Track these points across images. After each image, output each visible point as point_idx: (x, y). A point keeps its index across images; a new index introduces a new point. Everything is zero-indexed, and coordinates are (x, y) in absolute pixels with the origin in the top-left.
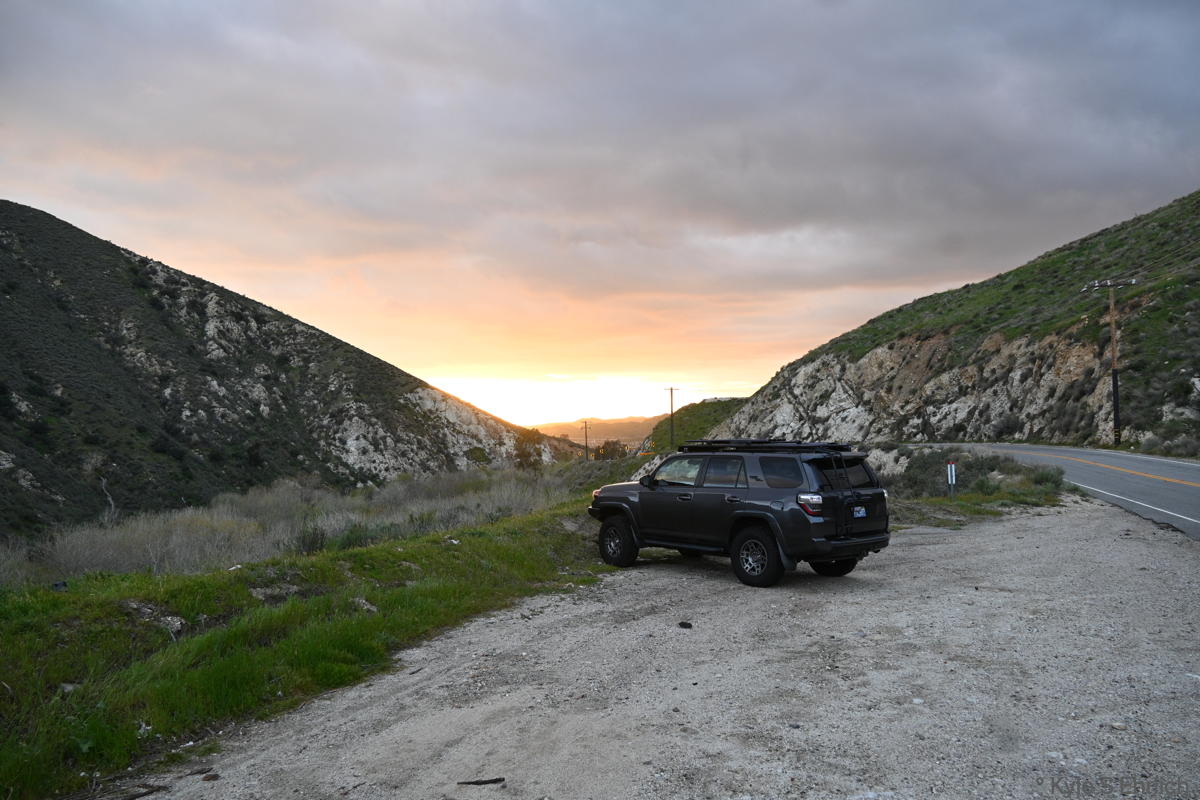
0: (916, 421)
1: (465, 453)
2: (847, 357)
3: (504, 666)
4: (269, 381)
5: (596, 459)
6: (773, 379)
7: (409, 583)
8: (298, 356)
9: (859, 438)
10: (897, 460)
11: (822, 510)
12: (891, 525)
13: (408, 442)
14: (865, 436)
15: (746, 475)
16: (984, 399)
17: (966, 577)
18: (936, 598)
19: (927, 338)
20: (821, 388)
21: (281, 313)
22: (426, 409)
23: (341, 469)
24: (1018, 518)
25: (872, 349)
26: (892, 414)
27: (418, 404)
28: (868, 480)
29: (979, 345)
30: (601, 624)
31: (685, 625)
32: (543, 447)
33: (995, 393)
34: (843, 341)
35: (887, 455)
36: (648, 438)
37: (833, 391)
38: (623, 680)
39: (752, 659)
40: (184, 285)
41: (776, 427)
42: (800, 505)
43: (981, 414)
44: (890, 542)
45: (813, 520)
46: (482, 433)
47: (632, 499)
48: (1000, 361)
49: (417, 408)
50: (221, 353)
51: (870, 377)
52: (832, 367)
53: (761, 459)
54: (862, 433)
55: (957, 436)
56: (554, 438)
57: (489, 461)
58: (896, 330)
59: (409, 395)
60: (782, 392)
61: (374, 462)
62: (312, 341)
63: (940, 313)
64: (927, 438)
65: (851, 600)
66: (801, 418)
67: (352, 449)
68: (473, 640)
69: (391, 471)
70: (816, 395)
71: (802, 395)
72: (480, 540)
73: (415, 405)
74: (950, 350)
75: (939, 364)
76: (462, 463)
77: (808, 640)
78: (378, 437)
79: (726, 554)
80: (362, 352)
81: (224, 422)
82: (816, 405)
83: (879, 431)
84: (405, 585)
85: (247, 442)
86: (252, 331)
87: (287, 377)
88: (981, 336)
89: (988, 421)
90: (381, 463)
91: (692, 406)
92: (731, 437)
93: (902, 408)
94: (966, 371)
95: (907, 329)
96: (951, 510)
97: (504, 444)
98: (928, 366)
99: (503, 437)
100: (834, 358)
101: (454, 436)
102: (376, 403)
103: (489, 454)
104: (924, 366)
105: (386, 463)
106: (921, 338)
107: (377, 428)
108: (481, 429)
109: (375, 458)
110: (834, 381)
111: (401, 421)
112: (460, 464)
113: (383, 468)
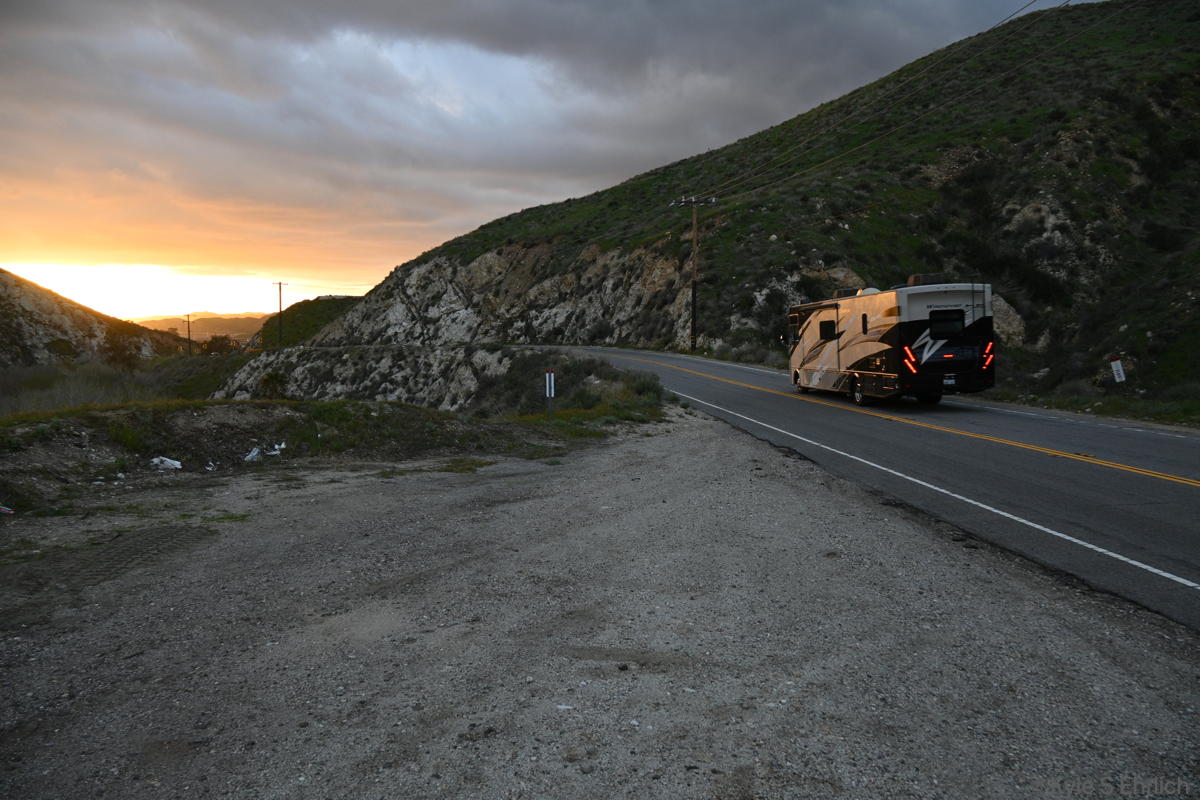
0: (520, 324)
1: (46, 345)
2: (459, 260)
5: (201, 353)
6: (387, 278)
9: (468, 339)
10: (500, 361)
14: (473, 338)
16: (581, 305)
19: (532, 246)
20: (434, 288)
25: (481, 254)
26: (498, 317)
29: (578, 255)
32: (142, 340)
33: (590, 299)
34: (454, 244)
35: (492, 356)
36: (258, 334)
37: (444, 293)
41: (388, 326)
43: (577, 320)
46: (67, 324)
48: (596, 270)
51: (479, 280)
52: (445, 269)
54: (470, 335)
55: (556, 338)
56: (157, 331)
57: (77, 355)
58: (504, 237)
60: (395, 292)
64: (529, 341)
66: (413, 318)
70: (428, 295)
71: (414, 295)
74: (552, 258)
75: (541, 272)
76: (42, 355)
82: (427, 306)
83: (486, 333)
88: (580, 246)
89: (583, 325)
91: (306, 303)
92: (344, 335)
93: (508, 311)
94: (566, 278)
95: (515, 236)
96: (547, 432)
97: (96, 336)
98: (531, 273)
99: (94, 329)
100: (446, 260)
101: (32, 327)
103: (77, 347)
104: (529, 272)
106: (527, 246)
108: (66, 318)
110: (446, 283)
112: (39, 357)
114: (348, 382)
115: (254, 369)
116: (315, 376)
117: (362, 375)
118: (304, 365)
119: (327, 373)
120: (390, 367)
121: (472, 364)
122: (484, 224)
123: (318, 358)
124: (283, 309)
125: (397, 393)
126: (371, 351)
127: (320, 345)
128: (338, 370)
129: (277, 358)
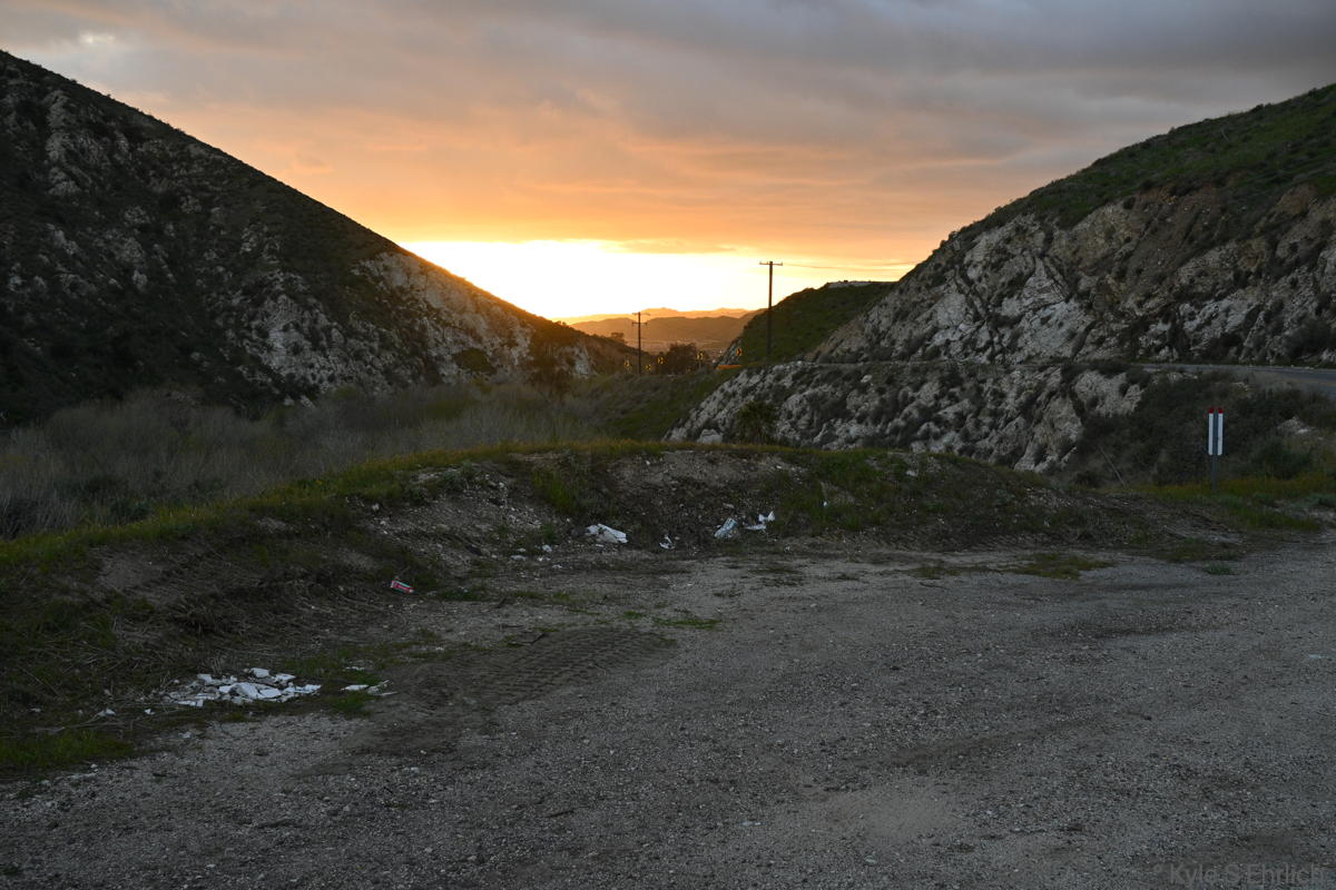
0: (1162, 327)
1: (455, 357)
2: (1057, 220)
4: (148, 234)
5: (655, 371)
6: (935, 252)
8: (194, 196)
9: (1067, 352)
10: (1123, 391)
13: (366, 337)
14: (1077, 350)
16: (1275, 294)
19: (1187, 191)
20: (1012, 268)
21: (167, 126)
22: (394, 285)
23: (259, 376)
25: (1097, 208)
26: (1122, 315)
27: (382, 278)
29: (1272, 205)
32: (577, 351)
33: (1294, 284)
34: (1052, 193)
35: (1109, 382)
36: (735, 342)
37: (1031, 275)
40: (12, 75)
41: (935, 330)
43: (1267, 319)
46: (482, 326)
48: (1306, 231)
49: (381, 284)
50: (71, 187)
51: (1091, 253)
52: (1032, 235)
54: (1071, 345)
55: (1226, 353)
56: (595, 337)
57: (493, 371)
59: (368, 264)
60: (950, 274)
62: (216, 173)
64: (1176, 356)
66: (977, 317)
67: (278, 345)
69: (339, 380)
70: (1003, 280)
71: (980, 280)
73: (377, 280)
74: (1224, 211)
75: (1203, 236)
76: (449, 371)
78: (318, 327)
81: (75, 296)
82: (1001, 297)
83: (1100, 342)
85: (111, 328)
86: (120, 152)
87: (177, 230)
88: (1277, 189)
89: (1279, 329)
90: (323, 368)
91: (809, 292)
92: (864, 344)
93: (1140, 304)
94: (1250, 245)
95: (1157, 175)
96: (1208, 516)
97: (517, 345)
98: (1185, 238)
99: (515, 334)
100: (1035, 220)
101: (438, 330)
102: (316, 273)
103: (492, 359)
104: (1181, 236)
105: (330, 369)
106: (1179, 191)
107: (317, 314)
108: (482, 319)
109: (313, 360)
110: (1034, 258)
111: (354, 303)
112: (446, 374)
113: (325, 377)
114: (868, 419)
115: (729, 396)
116: (819, 410)
117: (889, 409)
118: (801, 392)
119: (835, 405)
120: (937, 398)
121: (1073, 395)
122: (1102, 156)
123: (824, 380)
124: (774, 303)
125: (945, 440)
126: (907, 371)
127: (828, 360)
128: (854, 400)
129: (763, 380)
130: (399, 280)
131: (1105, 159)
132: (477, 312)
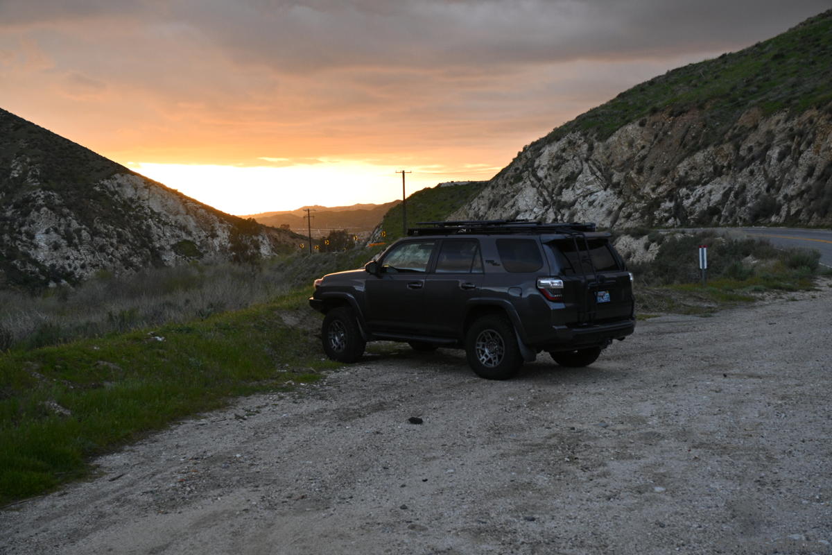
0: (668, 205)
1: (173, 247)
2: (595, 135)
3: (215, 469)
5: (321, 251)
6: (514, 160)
7: (107, 384)
9: (607, 224)
10: (647, 247)
11: (562, 294)
12: (637, 313)
13: (107, 235)
14: (613, 222)
15: (481, 259)
16: (740, 180)
17: (716, 365)
18: (683, 386)
19: (681, 113)
20: (567, 169)
22: (126, 197)
23: (30, 267)
24: (771, 304)
25: (622, 126)
26: (642, 197)
27: (117, 192)
28: (614, 263)
29: (735, 121)
30: (324, 423)
31: (415, 421)
32: (261, 239)
33: (752, 172)
34: (590, 117)
35: (637, 242)
36: (378, 227)
37: (581, 172)
38: (346, 479)
39: (487, 452)
41: (518, 213)
42: (540, 290)
43: (736, 197)
44: (636, 329)
45: (554, 306)
46: (192, 224)
47: (357, 288)
48: (757, 138)
49: (116, 197)
51: (619, 157)
52: (579, 146)
53: (498, 241)
54: (610, 218)
55: (711, 219)
56: (273, 228)
57: (201, 256)
58: (647, 105)
59: (106, 182)
60: (525, 174)
61: (68, 258)
63: (696, 86)
64: (679, 223)
65: (594, 391)
66: (545, 203)
67: (43, 244)
68: (181, 443)
69: (89, 268)
70: (561, 177)
71: (546, 177)
72: (188, 336)
73: (113, 193)
74: (705, 126)
75: (693, 142)
76: (170, 258)
77: (547, 433)
78: (72, 229)
79: (460, 346)
80: (48, 132)
82: (561, 189)
83: (629, 216)
84: (103, 387)
88: (738, 111)
89: (744, 203)
90: (77, 259)
91: (427, 190)
93: (654, 190)
94: (722, 148)
95: (660, 103)
96: (701, 296)
97: (218, 236)
98: (680, 145)
99: (216, 229)
100: (581, 136)
101: (160, 228)
102: (68, 190)
103: (200, 247)
104: (678, 144)
105: (81, 260)
106: (675, 113)
107: (70, 220)
108: (191, 219)
109: (69, 254)
110: (581, 162)
111: (97, 211)
112: (167, 259)
113: (78, 265)
130: (129, 193)
131: (625, 93)
132: (187, 214)
